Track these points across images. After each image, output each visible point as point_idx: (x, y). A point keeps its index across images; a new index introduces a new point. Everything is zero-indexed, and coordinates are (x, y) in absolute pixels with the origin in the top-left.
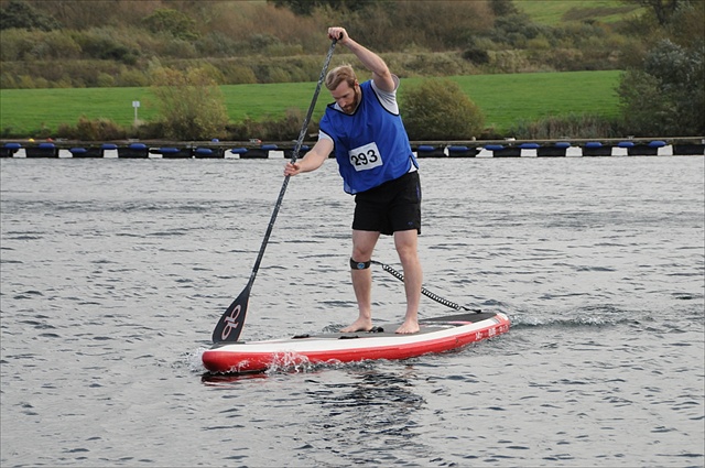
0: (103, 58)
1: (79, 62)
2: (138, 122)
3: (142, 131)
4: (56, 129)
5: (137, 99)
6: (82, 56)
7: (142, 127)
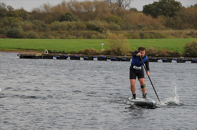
0: (93, 30)
1: (85, 31)
2: (103, 50)
3: (104, 53)
4: (78, 51)
5: (103, 43)
6: (86, 30)
7: (104, 51)
